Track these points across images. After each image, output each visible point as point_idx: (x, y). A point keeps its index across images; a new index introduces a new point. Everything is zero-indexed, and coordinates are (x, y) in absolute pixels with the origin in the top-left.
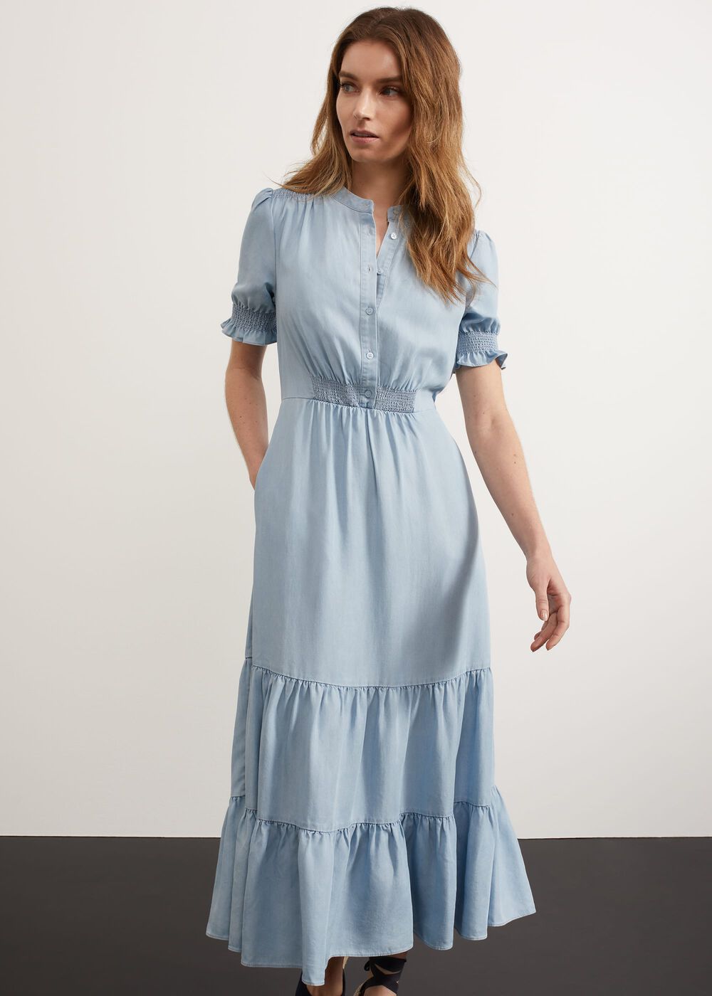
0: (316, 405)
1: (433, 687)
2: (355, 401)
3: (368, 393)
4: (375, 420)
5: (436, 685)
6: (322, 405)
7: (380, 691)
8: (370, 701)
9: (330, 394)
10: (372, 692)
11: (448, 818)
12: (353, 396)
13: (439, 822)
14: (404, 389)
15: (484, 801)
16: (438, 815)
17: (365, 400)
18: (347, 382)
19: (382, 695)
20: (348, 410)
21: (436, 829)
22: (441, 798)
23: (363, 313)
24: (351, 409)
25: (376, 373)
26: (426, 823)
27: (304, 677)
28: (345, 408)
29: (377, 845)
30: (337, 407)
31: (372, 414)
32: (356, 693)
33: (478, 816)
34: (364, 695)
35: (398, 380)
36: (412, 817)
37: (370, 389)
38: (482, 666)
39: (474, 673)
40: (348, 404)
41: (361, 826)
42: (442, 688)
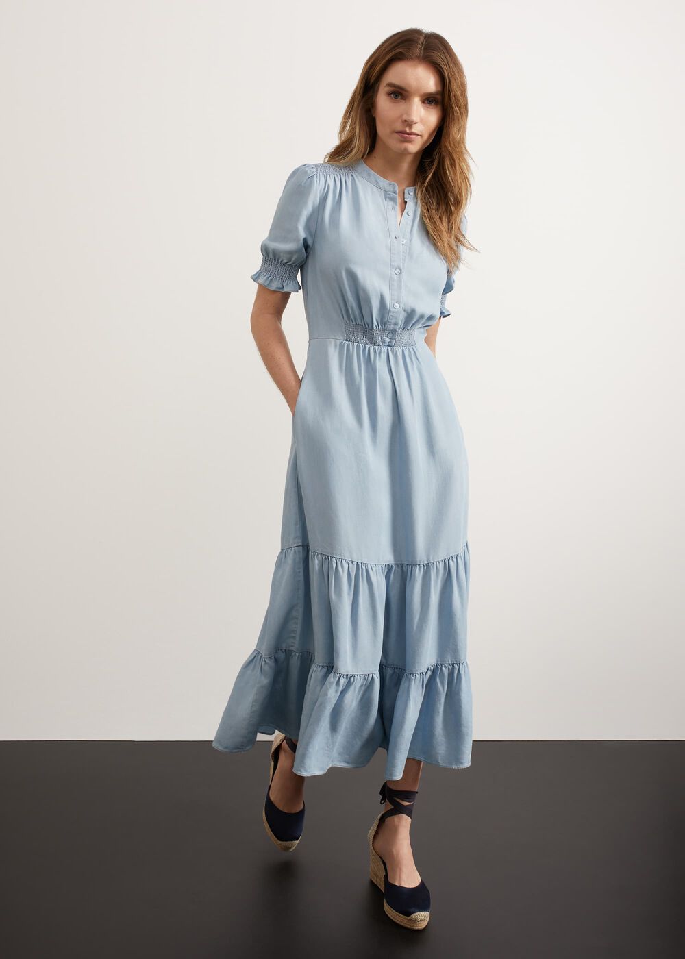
0: (348, 345)
2: (379, 342)
3: (390, 335)
4: (396, 356)
6: (353, 345)
9: (360, 337)
12: (378, 337)
16: (456, 661)
17: (388, 340)
18: (375, 327)
20: (375, 349)
22: (458, 647)
23: (393, 273)
24: (377, 348)
25: (399, 320)
27: (362, 560)
28: (372, 348)
30: (365, 347)
31: (392, 351)
37: (393, 332)
40: (374, 344)
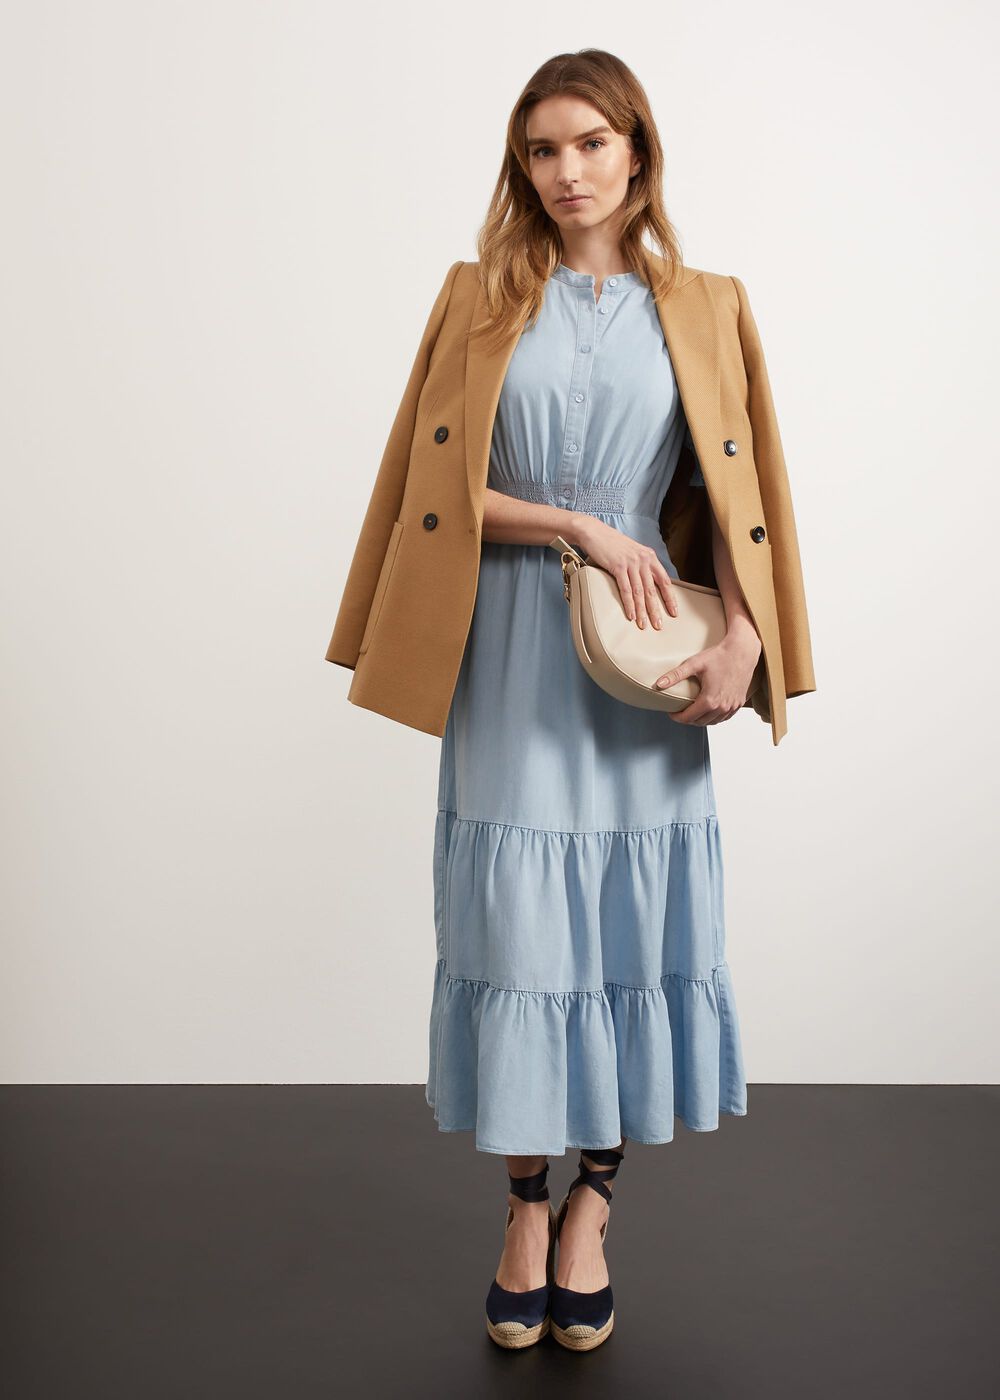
1: (626, 836)
2: (551, 502)
3: (568, 492)
5: (630, 835)
7: (575, 838)
8: (566, 849)
10: (566, 839)
11: (651, 991)
12: (550, 497)
13: (640, 994)
14: (609, 484)
15: (699, 975)
16: (639, 986)
19: (579, 842)
21: (637, 1004)
23: (572, 400)
25: (577, 469)
26: (626, 997)
29: (588, 1016)
32: (546, 838)
33: (692, 991)
34: (557, 841)
35: (600, 475)
36: (610, 988)
37: (570, 488)
38: (691, 820)
39: (681, 827)
41: (569, 997)
42: (637, 839)
